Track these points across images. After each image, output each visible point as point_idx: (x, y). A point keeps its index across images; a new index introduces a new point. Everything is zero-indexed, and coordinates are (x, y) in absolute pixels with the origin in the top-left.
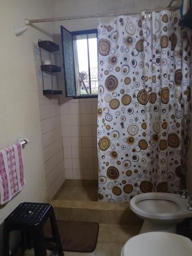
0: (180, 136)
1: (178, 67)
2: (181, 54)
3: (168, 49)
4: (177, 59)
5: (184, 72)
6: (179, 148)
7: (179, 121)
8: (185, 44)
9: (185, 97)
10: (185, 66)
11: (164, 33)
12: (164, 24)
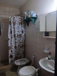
0: (24, 45)
1: (23, 30)
2: (23, 27)
3: (21, 25)
4: (22, 28)
5: (24, 31)
6: (24, 48)
7: (23, 41)
8: (24, 25)
9: (24, 36)
10: (24, 29)
11: (20, 22)
12: (20, 20)
